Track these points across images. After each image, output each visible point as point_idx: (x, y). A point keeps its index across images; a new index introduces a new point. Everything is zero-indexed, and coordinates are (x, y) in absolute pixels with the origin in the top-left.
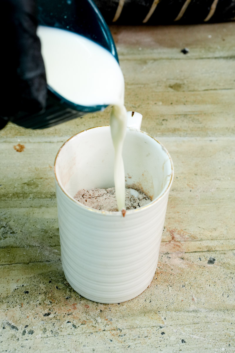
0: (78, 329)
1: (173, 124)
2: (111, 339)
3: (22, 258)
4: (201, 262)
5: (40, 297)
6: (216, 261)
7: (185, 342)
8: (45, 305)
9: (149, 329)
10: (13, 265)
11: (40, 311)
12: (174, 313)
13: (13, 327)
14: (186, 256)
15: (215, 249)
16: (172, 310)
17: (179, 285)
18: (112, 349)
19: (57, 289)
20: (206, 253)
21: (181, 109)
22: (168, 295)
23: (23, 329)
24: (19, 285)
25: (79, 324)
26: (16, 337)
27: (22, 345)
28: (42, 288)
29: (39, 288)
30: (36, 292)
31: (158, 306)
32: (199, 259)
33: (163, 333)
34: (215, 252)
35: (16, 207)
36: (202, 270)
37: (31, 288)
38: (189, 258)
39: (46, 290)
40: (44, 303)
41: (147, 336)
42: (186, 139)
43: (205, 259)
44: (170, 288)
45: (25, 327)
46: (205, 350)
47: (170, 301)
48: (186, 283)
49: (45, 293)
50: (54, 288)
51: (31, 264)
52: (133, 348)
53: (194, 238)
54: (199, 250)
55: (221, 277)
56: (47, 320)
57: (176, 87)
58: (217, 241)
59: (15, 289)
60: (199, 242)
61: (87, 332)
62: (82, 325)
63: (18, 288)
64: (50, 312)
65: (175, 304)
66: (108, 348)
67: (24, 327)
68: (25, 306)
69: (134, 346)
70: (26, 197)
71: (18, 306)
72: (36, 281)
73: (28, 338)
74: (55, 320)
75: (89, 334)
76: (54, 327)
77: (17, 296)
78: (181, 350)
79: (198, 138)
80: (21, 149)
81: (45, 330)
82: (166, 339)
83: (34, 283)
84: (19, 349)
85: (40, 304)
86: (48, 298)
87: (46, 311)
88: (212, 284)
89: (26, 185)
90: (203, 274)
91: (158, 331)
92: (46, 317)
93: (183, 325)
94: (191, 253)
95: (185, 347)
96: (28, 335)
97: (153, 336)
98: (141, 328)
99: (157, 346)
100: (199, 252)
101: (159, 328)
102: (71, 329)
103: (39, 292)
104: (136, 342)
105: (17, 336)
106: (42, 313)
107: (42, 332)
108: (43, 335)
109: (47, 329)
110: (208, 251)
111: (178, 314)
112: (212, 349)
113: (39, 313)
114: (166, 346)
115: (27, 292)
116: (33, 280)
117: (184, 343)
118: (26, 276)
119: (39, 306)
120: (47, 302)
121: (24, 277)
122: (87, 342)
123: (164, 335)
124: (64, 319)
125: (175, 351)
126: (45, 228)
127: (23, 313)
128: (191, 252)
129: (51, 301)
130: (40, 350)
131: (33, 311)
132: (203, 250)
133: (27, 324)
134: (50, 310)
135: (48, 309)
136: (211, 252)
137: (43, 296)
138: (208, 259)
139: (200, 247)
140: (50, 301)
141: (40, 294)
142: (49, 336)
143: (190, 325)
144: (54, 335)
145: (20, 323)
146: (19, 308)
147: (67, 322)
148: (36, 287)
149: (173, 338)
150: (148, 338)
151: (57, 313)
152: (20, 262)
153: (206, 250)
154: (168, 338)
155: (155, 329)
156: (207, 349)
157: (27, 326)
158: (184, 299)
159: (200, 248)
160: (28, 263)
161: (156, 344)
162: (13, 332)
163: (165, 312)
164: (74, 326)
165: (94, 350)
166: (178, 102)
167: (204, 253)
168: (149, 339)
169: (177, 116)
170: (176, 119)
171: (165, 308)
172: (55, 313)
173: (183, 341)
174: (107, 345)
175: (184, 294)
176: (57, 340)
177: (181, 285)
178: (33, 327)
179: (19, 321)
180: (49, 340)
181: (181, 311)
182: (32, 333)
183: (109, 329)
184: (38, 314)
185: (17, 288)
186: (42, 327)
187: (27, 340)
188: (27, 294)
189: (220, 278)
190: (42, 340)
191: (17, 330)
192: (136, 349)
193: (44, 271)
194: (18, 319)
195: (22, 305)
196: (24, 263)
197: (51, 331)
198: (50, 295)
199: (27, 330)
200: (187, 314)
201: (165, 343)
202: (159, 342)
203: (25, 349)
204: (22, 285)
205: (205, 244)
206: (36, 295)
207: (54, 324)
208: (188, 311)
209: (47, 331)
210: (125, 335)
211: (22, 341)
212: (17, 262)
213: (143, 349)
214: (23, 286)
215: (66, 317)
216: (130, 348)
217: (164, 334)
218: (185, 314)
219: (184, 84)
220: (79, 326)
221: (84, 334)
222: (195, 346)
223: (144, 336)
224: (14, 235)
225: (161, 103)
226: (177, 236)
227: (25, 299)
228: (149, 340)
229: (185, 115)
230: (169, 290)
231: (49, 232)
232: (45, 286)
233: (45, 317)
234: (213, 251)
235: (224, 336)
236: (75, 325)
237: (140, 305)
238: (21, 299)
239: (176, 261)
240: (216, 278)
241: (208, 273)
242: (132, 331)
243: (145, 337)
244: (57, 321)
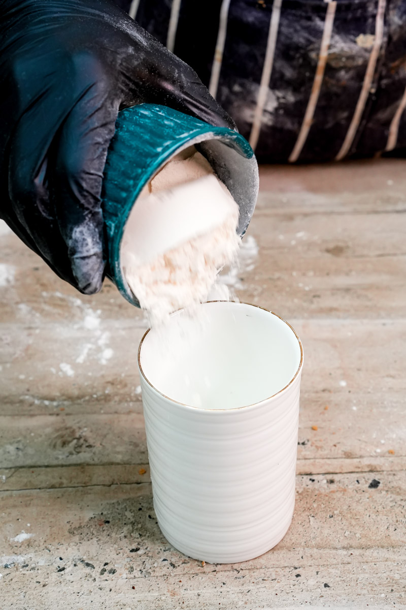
0: (177, 569)
1: (328, 302)
2: (224, 582)
3: (102, 478)
4: (359, 485)
5: (125, 529)
6: (381, 486)
7: (329, 587)
8: (132, 539)
9: (278, 570)
10: (89, 487)
11: (126, 545)
12: (315, 550)
13: (88, 565)
14: (338, 478)
15: (380, 468)
16: (313, 547)
17: (325, 514)
18: (224, 594)
19: (149, 518)
20: (367, 473)
21: (341, 281)
22: (308, 527)
23: (102, 567)
24: (97, 513)
25: (180, 563)
26: (91, 576)
27: (100, 587)
28: (128, 517)
29: (125, 517)
30: (120, 522)
31: (293, 541)
32: (356, 482)
33: (298, 576)
34: (381, 473)
35: (95, 413)
36: (360, 495)
37: (113, 517)
38: (342, 480)
39: (133, 520)
40: (131, 536)
41: (275, 579)
42: (347, 322)
43: (364, 482)
44: (312, 519)
45: (105, 565)
46: (357, 597)
47: (311, 535)
48: (335, 512)
49: (133, 524)
50: (146, 517)
51: (113, 487)
52: (255, 593)
53: (350, 455)
54: (357, 470)
55: (386, 505)
56: (134, 557)
57: (337, 251)
58: (385, 458)
59: (92, 518)
60: (358, 460)
61: (191, 572)
62: (183, 564)
63: (95, 517)
64: (139, 546)
65: (317, 539)
66: (219, 593)
67: (103, 564)
68: (105, 538)
69: (256, 590)
70: (110, 401)
71: (95, 540)
72: (120, 508)
73: (107, 578)
74: (146, 557)
75: (193, 575)
76: (144, 565)
77: (94, 526)
78: (322, 596)
79: (365, 321)
81: (131, 569)
82: (302, 583)
83: (118, 511)
84: (95, 591)
85: (125, 537)
86: (137, 529)
87: (133, 545)
88: (373, 515)
89: (109, 385)
90: (360, 501)
91: (291, 572)
92: (134, 554)
93: (327, 565)
94: (346, 474)
95: (329, 593)
96: (108, 574)
97: (283, 578)
98: (266, 569)
99: (288, 592)
100: (357, 472)
101: (293, 568)
102: (168, 568)
103: (124, 522)
104: (258, 586)
105: (93, 575)
106: (127, 548)
107: (127, 571)
108: (129, 575)
109: (134, 568)
110: (371, 471)
111: (321, 551)
112: (366, 595)
113: (124, 548)
114: (302, 591)
115: (108, 522)
116: (116, 507)
117: (327, 588)
118: (106, 502)
119: (124, 540)
120: (136, 534)
121: (104, 502)
122: (190, 585)
123: (299, 578)
124: (159, 555)
125: (313, 598)
126: (134, 441)
127: (101, 547)
128: (346, 473)
129: (141, 533)
130: (124, 593)
131: (116, 546)
132: (363, 470)
133: (106, 562)
134: (139, 544)
135: (137, 543)
136: (375, 473)
137: (130, 527)
138: (370, 481)
139: (360, 466)
140: (139, 534)
141: (125, 524)
142: (137, 576)
143: (337, 566)
144: (144, 576)
145: (98, 559)
146: (96, 542)
147: (162, 559)
148: (121, 515)
149: (312, 582)
150: (276, 581)
151: (148, 549)
152: (99, 484)
153: (367, 469)
154: (305, 581)
155: (287, 570)
156: (360, 595)
157: (106, 564)
158: (331, 533)
159: (359, 468)
160: (110, 486)
161: (288, 589)
162: (88, 570)
163: (302, 549)
164: (172, 565)
165: (199, 595)
166: (338, 272)
167: (364, 474)
168: (278, 582)
169: (335, 290)
170: (333, 294)
171: (303, 544)
172: (146, 549)
173: (326, 585)
174: (217, 589)
175: (332, 526)
176: (148, 581)
177: (329, 515)
178: (116, 565)
179: (96, 557)
180: (137, 581)
181: (326, 548)
182: (114, 573)
183: (221, 570)
184: (122, 549)
185: (93, 516)
186: (128, 566)
187: (106, 580)
188: (107, 524)
189: (385, 507)
190: (127, 582)
191: (93, 569)
192: (259, 595)
193: (132, 495)
194: (95, 555)
195: (100, 538)
196: (104, 485)
197: (140, 570)
198: (140, 526)
199: (108, 568)
200: (334, 551)
201: (300, 587)
202: (291, 586)
203: (104, 591)
204: (100, 513)
205: (366, 461)
206: (120, 525)
207: (144, 562)
208: (336, 549)
209: (135, 571)
210: (244, 577)
211: (100, 581)
212: (93, 484)
213: (269, 594)
214: (102, 514)
215: (161, 554)
216: (249, 593)
217: (300, 576)
218: (331, 552)
219: (348, 247)
220: (179, 566)
221: (186, 575)
222: (343, 592)
223: (270, 579)
224: (91, 449)
225: (311, 273)
226: (326, 452)
227: (104, 531)
228: (278, 584)
229: (347, 290)
230: (310, 522)
231: (141, 445)
232: (133, 514)
233: (132, 553)
234: (377, 471)
235: (385, 579)
236: (174, 563)
238: (99, 530)
239: (323, 484)
240: (380, 507)
241: (368, 500)
242: (254, 572)
243: (272, 580)
244: (148, 558)
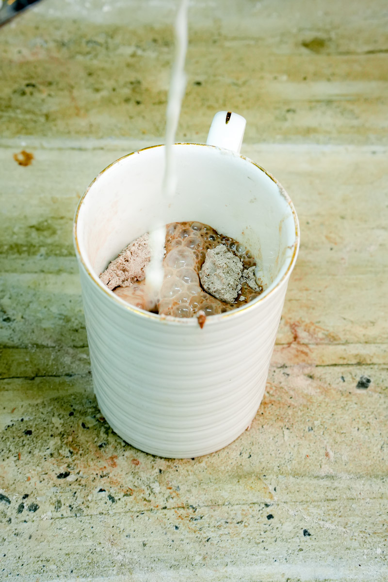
0: (118, 505)
1: (305, 119)
2: (177, 525)
3: (23, 368)
4: (345, 384)
5: (53, 443)
6: (371, 385)
7: (309, 535)
8: (60, 458)
9: (245, 507)
10: (6, 381)
11: (52, 467)
12: (291, 479)
13: (2, 497)
14: (318, 372)
15: (370, 360)
16: (288, 474)
17: (302, 426)
18: (177, 543)
19: (82, 428)
20: (354, 367)
21: (321, 89)
22: (282, 445)
23: (20, 502)
24: (16, 419)
25: (121, 495)
26: (5, 516)
27: (17, 531)
28: (56, 425)
29: (51, 426)
30: (45, 433)
31: (264, 465)
32: (341, 379)
33: (270, 517)
34: (371, 366)
35: (15, 271)
36: (346, 399)
37: (36, 425)
38: (323, 377)
39: (63, 430)
40: (59, 454)
41: (242, 522)
42: (328, 148)
43: (351, 380)
44: (286, 432)
45: (24, 498)
46: (346, 552)
47: (286, 457)
48: (316, 423)
49: (62, 435)
50: (78, 426)
51: (38, 380)
52: (216, 542)
53: (332, 339)
54: (341, 362)
55: (379, 414)
56: (62, 485)
57: (316, 45)
58: (376, 345)
59: (9, 426)
60: (343, 347)
61: (134, 509)
62: (125, 497)
63: (13, 425)
64: (69, 470)
65: (294, 462)
66: (170, 542)
67: (22, 497)
68: (25, 457)
69: (218, 539)
70: (34, 253)
71: (13, 458)
72: (45, 412)
73: (27, 518)
74: (78, 487)
75: (138, 514)
76: (75, 498)
77: (11, 439)
78: (301, 550)
79: (351, 148)
80: (26, 160)
81: (58, 504)
82: (275, 528)
83: (43, 416)
84: (10, 540)
85: (52, 455)
86: (67, 444)
87: (61, 468)
88: (363, 427)
89: (33, 230)
90: (347, 408)
91: (261, 512)
92: (62, 480)
93: (307, 502)
94: (327, 368)
95: (310, 545)
96: (27, 512)
97: (251, 520)
98: (230, 506)
99: (258, 541)
100: (342, 365)
101: (264, 506)
102: (106, 503)
103: (51, 433)
104: (220, 532)
105: (9, 514)
106: (54, 473)
107: (52, 508)
108: (55, 513)
109: (63, 502)
110: (359, 364)
111: (298, 481)
112: (358, 550)
113: (50, 472)
114: (276, 541)
115: (29, 433)
116: (41, 410)
117: (308, 537)
118: (28, 402)
119: (50, 459)
120: (65, 452)
121: (26, 403)
122: (133, 529)
123: (272, 519)
124: (94, 484)
125: (290, 552)
126: (65, 313)
127: (20, 471)
128: (328, 366)
129: (72, 450)
130: (48, 541)
131: (39, 469)
132: (350, 362)
133: (26, 493)
134: (68, 466)
135: (66, 465)
136: (364, 366)
137: (57, 440)
138: (358, 379)
139: (345, 356)
140: (70, 451)
141: (52, 436)
142: (65, 515)
143: (319, 503)
144: (74, 515)
145: (15, 489)
146: (13, 462)
147: (98, 489)
148: (46, 423)
149: (288, 527)
150: (243, 524)
151: (81, 473)
152: (19, 376)
153: (354, 361)
154: (279, 525)
155: (256, 507)
156: (349, 549)
157: (26, 496)
158: (311, 454)
159: (344, 359)
160: (33, 379)
161: (257, 537)
162: (1, 506)
163: (275, 477)
164: (111, 498)
165: (144, 545)
166: (317, 76)
167: (351, 368)
168: (245, 526)
169: (314, 103)
170: (311, 109)
171: (276, 469)
172: (78, 473)
173: (306, 533)
174: (169, 535)
175: (312, 445)
176: (80, 523)
177: (307, 428)
178: (38, 499)
179: (13, 486)
180: (66, 523)
181: (305, 475)
182: (35, 510)
183: (173, 506)
184: (46, 474)
185: (11, 424)
186: (54, 499)
187: (25, 521)
188: (28, 436)
189: (377, 416)
190: (52, 523)
191: (7, 504)
192: (221, 546)
193: (62, 393)
194: (11, 482)
195: (19, 458)
196: (26, 378)
197: (70, 506)
198: (70, 439)
199: (27, 503)
200: (315, 481)
201: (273, 535)
202: (262, 533)
203: (22, 539)
204: (20, 419)
205: (354, 350)
206: (45, 438)
207: (75, 493)
208: (317, 477)
209: (63, 507)
210: (201, 518)
211: (17, 523)
212: (14, 374)
213: (233, 545)
214: (22, 420)
215: (97, 481)
216: (209, 543)
217: (273, 517)
218: (311, 482)
219: (330, 40)
220: (119, 499)
221: (129, 514)
222: (328, 543)
223: (235, 521)
224: (9, 324)
225: (284, 78)
226: (303, 335)
227: (24, 445)
228: (246, 529)
229: (329, 102)
230: (283, 437)
231: (73, 319)
232: (62, 421)
233: (59, 480)
234: (367, 364)
235: (381, 525)
236: (113, 495)
237: (230, 462)
238: (17, 444)
239: (300, 382)
240: (371, 416)
241: (356, 406)
242: (214, 511)
243: (238, 523)
244: (81, 487)
